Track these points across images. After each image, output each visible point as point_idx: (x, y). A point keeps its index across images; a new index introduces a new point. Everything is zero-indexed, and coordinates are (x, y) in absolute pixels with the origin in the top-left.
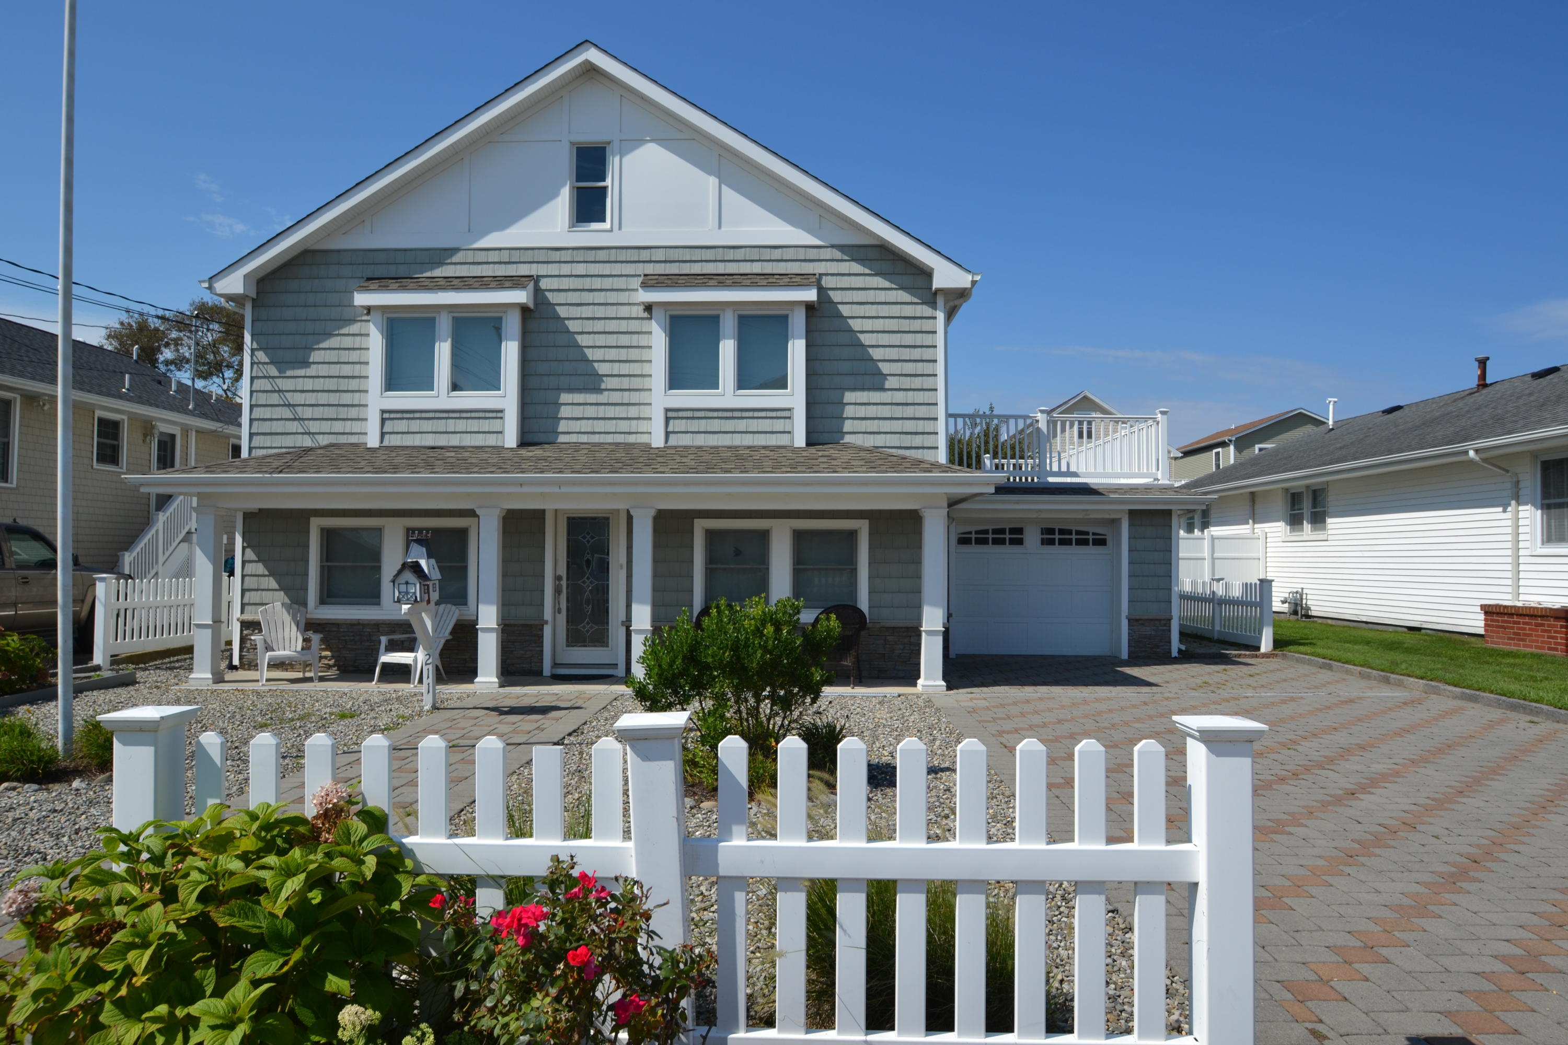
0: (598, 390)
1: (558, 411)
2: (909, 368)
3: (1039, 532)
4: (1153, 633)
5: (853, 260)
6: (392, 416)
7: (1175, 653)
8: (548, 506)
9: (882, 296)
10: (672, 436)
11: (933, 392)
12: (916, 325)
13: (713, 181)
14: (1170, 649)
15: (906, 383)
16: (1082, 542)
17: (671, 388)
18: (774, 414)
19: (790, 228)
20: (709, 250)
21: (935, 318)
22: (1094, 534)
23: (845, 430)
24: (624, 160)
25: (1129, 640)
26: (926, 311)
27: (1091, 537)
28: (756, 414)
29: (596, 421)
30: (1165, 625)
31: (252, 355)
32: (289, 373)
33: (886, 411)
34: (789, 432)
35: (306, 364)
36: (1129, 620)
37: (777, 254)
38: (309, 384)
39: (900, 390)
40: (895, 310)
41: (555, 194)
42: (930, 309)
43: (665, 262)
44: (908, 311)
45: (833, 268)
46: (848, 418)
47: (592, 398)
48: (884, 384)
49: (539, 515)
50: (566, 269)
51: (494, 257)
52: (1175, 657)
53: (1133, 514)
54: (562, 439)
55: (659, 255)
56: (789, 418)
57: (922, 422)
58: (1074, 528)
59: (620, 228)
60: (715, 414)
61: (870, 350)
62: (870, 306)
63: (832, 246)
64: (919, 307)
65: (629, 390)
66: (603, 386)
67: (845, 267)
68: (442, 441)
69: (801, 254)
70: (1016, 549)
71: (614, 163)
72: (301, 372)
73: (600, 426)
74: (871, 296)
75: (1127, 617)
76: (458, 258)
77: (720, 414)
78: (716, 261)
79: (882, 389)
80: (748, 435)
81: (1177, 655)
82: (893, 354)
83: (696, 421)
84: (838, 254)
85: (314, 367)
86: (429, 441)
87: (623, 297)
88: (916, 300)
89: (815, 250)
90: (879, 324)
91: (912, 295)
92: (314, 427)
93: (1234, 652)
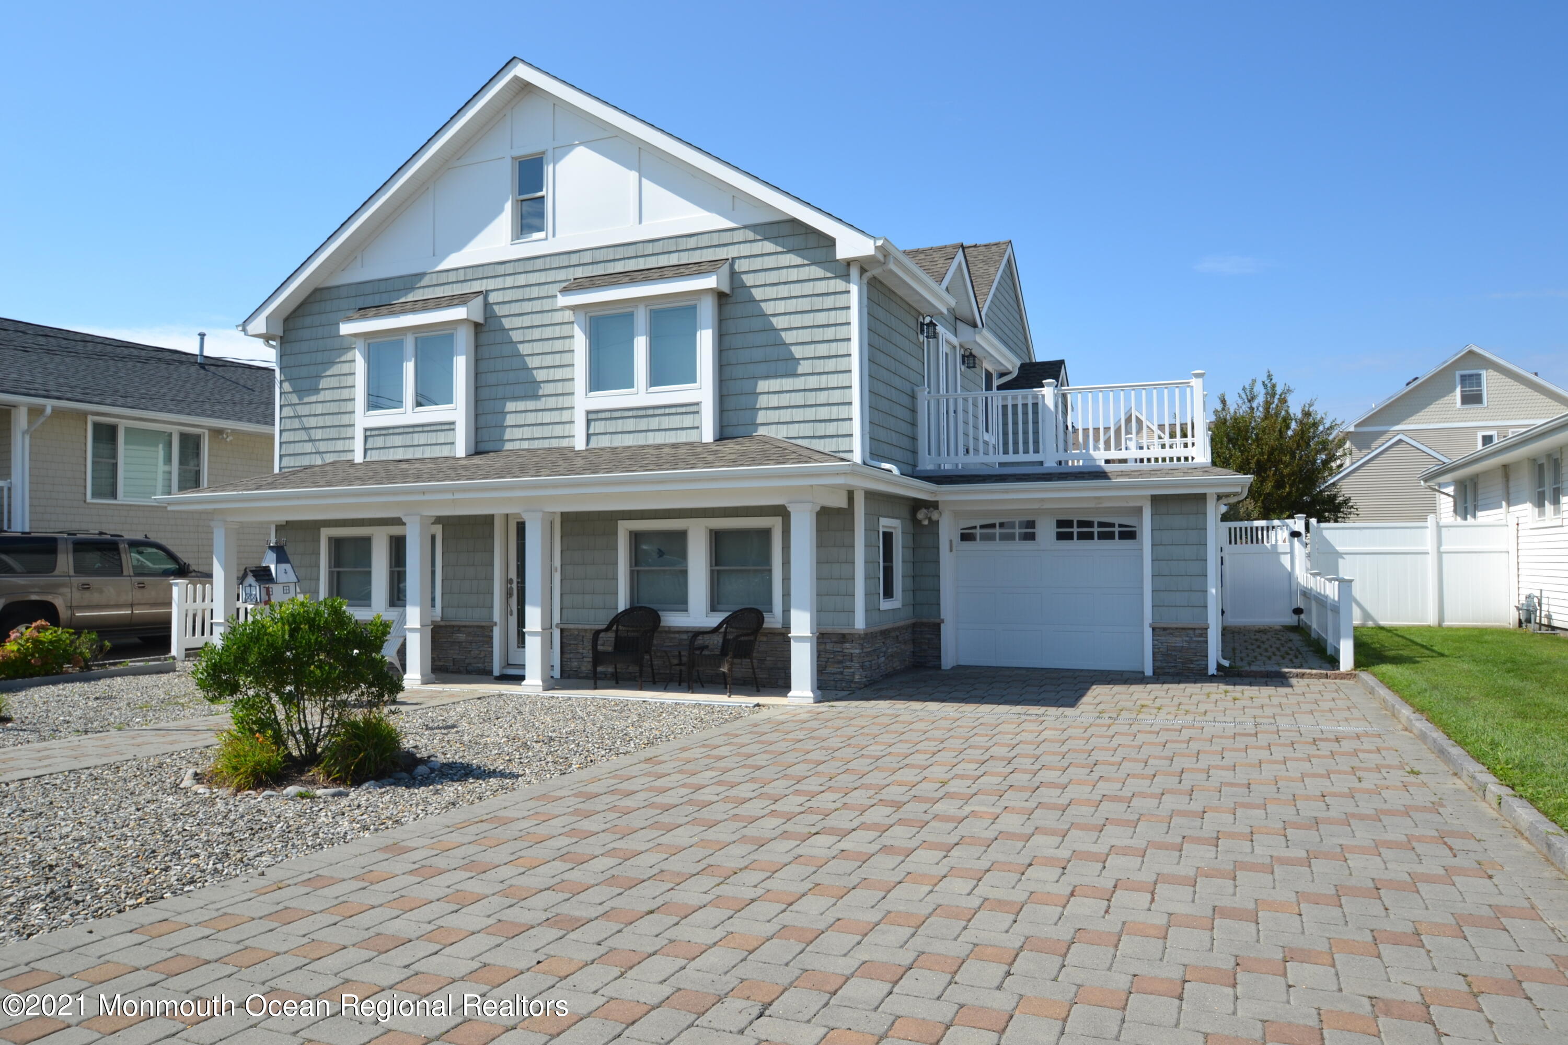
0: (536, 397)
1: (504, 420)
2: (822, 350)
3: (1054, 524)
4: (1185, 644)
5: (765, 239)
6: (373, 433)
7: (1212, 670)
8: (497, 510)
9: (794, 275)
10: (593, 439)
11: (848, 374)
12: (829, 302)
13: (633, 175)
14: (1207, 665)
15: (820, 366)
16: (1109, 536)
17: (591, 391)
18: (683, 410)
19: (706, 213)
20: (630, 247)
21: (848, 292)
22: (1120, 526)
23: (759, 421)
24: (558, 167)
25: (1154, 653)
26: (840, 285)
27: (1117, 530)
28: (667, 411)
29: (535, 428)
30: (1201, 635)
31: (281, 387)
32: (306, 400)
33: (798, 399)
34: (697, 428)
35: (317, 391)
36: (1153, 629)
37: (692, 243)
38: (319, 409)
39: (813, 374)
40: (808, 288)
41: (500, 210)
42: (844, 283)
43: (592, 263)
44: (821, 287)
45: (745, 250)
46: (761, 409)
47: (531, 405)
48: (796, 369)
49: (487, 521)
50: (509, 282)
51: (452, 277)
52: (1213, 675)
53: (1156, 500)
54: (508, 446)
55: (587, 257)
56: (697, 412)
57: (836, 407)
58: (1096, 520)
59: (554, 235)
60: (630, 413)
61: (783, 334)
62: (783, 286)
63: (745, 227)
64: (832, 282)
65: (563, 394)
66: (541, 393)
67: (757, 248)
68: (409, 454)
69: (715, 240)
70: (1028, 545)
71: (549, 170)
72: (313, 398)
73: (538, 432)
74: (783, 275)
75: (1151, 625)
76: (425, 281)
77: (635, 413)
78: (636, 257)
79: (794, 375)
80: (660, 433)
81: (1215, 672)
82: (805, 335)
83: (614, 421)
84: (750, 235)
85: (322, 393)
86: (400, 454)
87: (547, 304)
88: (829, 275)
89: (729, 233)
90: (791, 305)
91: (825, 269)
92: (322, 446)
93: (1294, 670)
